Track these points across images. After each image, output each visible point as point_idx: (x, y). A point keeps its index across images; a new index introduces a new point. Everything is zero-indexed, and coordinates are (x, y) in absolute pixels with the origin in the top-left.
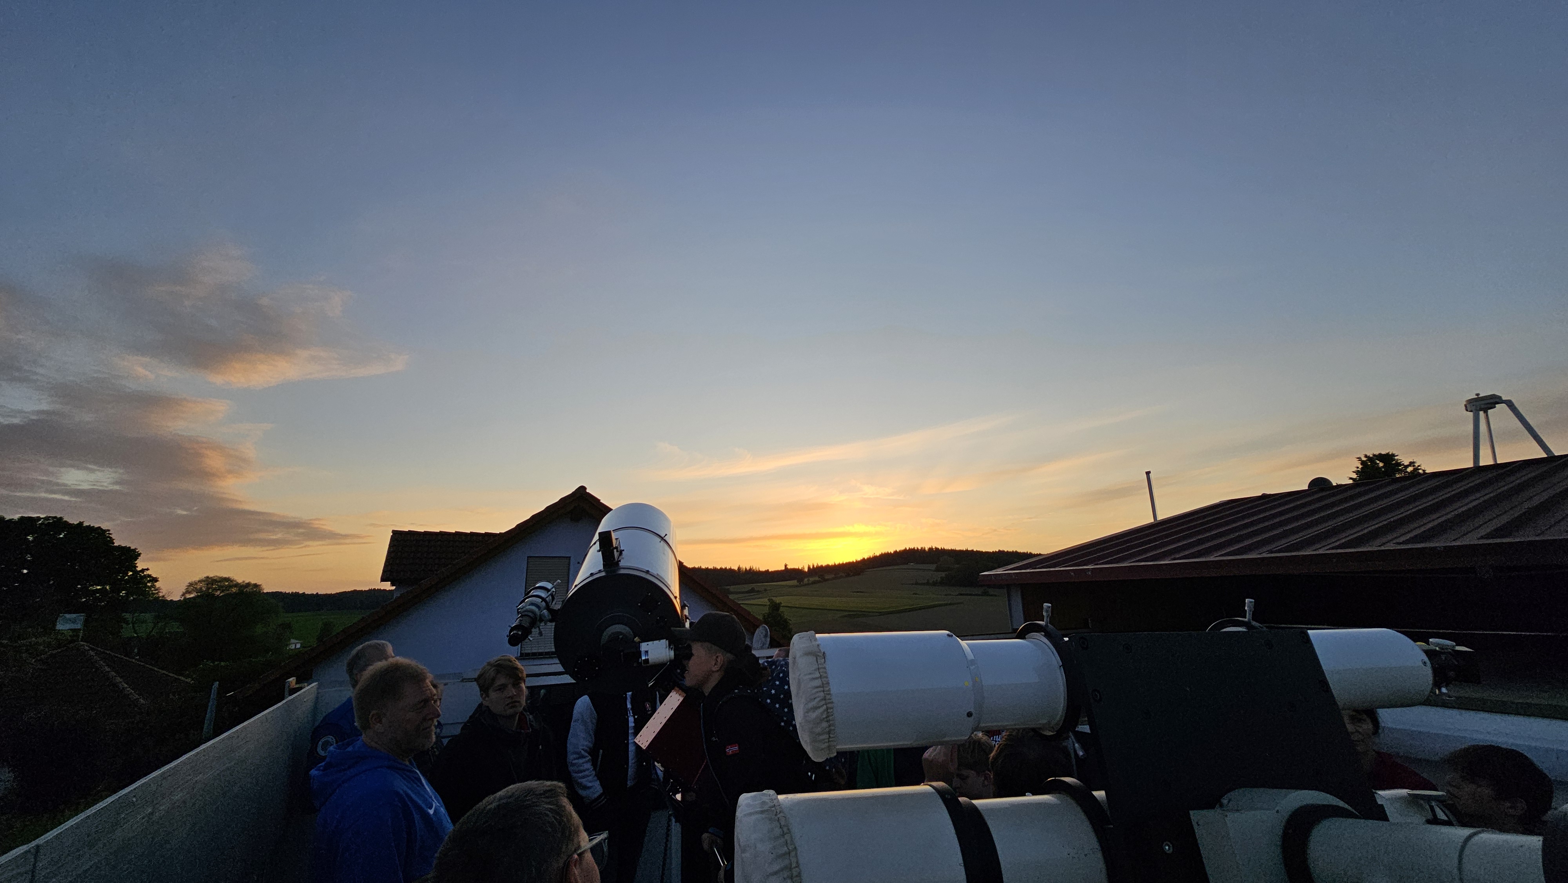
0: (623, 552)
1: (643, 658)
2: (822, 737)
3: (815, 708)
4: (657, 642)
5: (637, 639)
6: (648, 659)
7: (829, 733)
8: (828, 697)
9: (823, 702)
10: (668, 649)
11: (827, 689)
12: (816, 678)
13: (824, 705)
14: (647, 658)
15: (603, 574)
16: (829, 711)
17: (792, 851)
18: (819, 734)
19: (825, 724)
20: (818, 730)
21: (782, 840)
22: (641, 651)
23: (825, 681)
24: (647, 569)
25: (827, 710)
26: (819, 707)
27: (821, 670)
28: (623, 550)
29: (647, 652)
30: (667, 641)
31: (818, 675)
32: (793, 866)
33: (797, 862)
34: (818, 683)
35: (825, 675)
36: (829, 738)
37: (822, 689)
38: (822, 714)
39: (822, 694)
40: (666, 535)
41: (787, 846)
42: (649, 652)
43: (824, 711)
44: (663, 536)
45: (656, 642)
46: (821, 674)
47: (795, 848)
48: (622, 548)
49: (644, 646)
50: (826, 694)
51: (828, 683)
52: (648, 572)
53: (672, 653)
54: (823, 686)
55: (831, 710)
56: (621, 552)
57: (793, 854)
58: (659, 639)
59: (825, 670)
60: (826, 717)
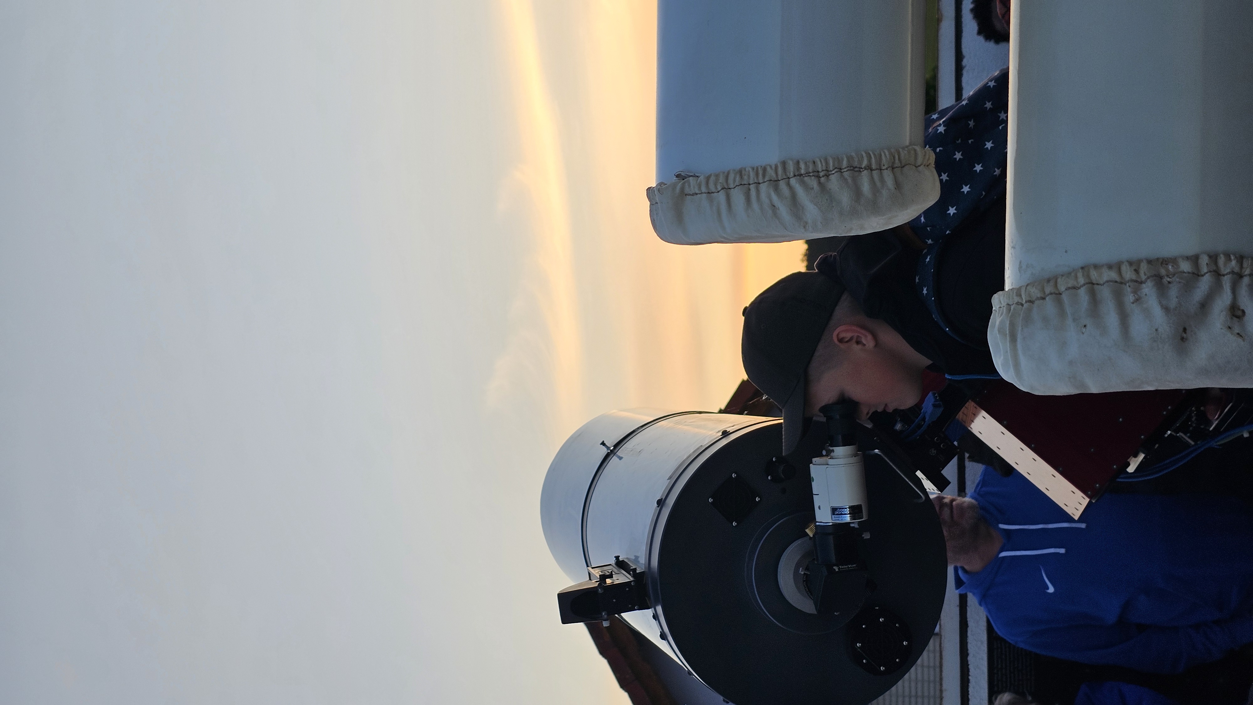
0: (621, 559)
1: (847, 518)
2: (866, 187)
3: (794, 202)
4: (814, 484)
5: (810, 532)
6: (851, 508)
7: (855, 169)
8: (771, 173)
9: (782, 185)
10: (831, 462)
11: (752, 174)
12: (728, 198)
13: (788, 184)
14: (847, 511)
15: (659, 609)
16: (803, 172)
17: (1088, 276)
18: (857, 193)
19: (834, 182)
20: (845, 198)
21: (1065, 297)
22: (835, 526)
23: (734, 181)
24: (656, 505)
25: (801, 175)
26: (794, 196)
27: (712, 188)
28: (617, 558)
29: (834, 510)
30: (814, 460)
31: (721, 196)
32: (1118, 279)
33: (1110, 267)
34: (738, 196)
35: (722, 179)
36: (872, 170)
37: (752, 187)
38: (807, 188)
39: (763, 187)
40: (603, 444)
41: (1079, 288)
42: (836, 505)
43: (803, 184)
44: (604, 451)
45: (816, 487)
46: (719, 189)
47: (1082, 268)
48: (613, 561)
49: (823, 516)
50: (764, 176)
51: (740, 172)
52: (661, 503)
53: (840, 451)
54: (745, 187)
55: (802, 166)
56: (621, 564)
57: (1094, 275)
58: (808, 480)
59: (712, 179)
60: (819, 177)
